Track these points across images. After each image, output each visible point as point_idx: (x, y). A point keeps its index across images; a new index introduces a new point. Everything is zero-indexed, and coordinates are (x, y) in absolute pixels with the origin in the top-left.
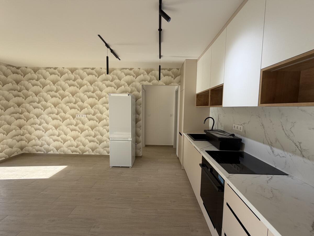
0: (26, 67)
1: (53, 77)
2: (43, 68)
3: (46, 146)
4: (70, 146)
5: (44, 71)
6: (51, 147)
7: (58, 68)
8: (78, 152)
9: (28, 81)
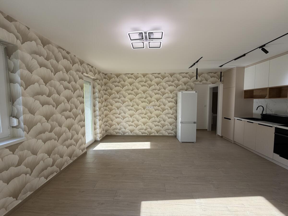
0: (111, 74)
1: (130, 80)
2: (123, 74)
3: (123, 130)
4: (141, 129)
5: (124, 76)
6: (127, 130)
7: (134, 74)
8: (147, 134)
9: (112, 83)
